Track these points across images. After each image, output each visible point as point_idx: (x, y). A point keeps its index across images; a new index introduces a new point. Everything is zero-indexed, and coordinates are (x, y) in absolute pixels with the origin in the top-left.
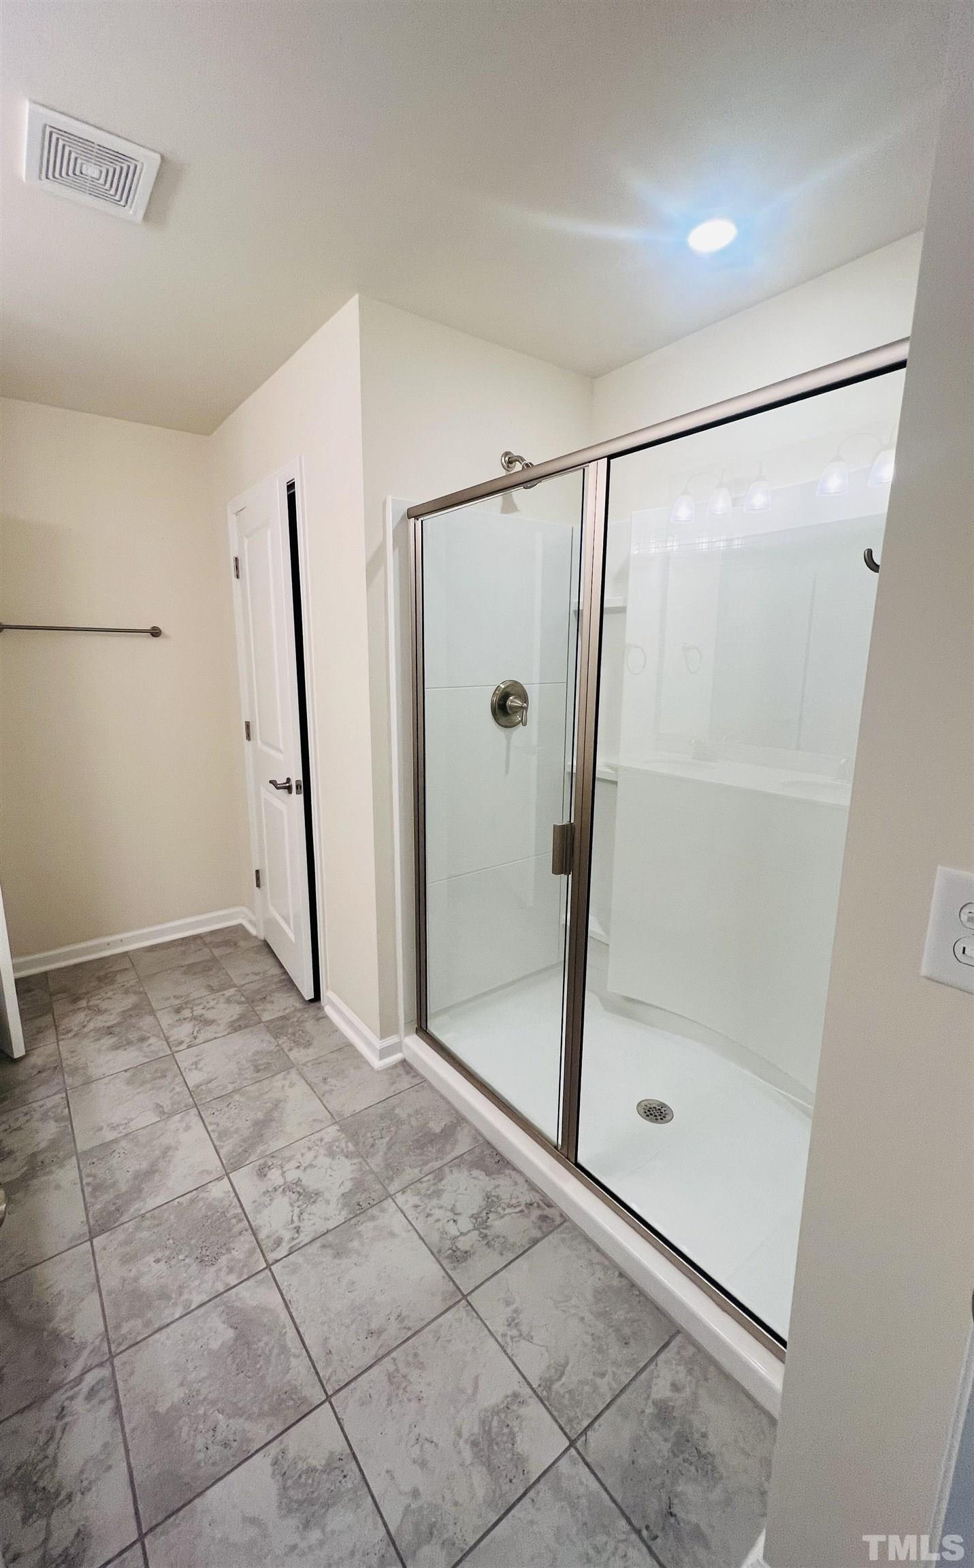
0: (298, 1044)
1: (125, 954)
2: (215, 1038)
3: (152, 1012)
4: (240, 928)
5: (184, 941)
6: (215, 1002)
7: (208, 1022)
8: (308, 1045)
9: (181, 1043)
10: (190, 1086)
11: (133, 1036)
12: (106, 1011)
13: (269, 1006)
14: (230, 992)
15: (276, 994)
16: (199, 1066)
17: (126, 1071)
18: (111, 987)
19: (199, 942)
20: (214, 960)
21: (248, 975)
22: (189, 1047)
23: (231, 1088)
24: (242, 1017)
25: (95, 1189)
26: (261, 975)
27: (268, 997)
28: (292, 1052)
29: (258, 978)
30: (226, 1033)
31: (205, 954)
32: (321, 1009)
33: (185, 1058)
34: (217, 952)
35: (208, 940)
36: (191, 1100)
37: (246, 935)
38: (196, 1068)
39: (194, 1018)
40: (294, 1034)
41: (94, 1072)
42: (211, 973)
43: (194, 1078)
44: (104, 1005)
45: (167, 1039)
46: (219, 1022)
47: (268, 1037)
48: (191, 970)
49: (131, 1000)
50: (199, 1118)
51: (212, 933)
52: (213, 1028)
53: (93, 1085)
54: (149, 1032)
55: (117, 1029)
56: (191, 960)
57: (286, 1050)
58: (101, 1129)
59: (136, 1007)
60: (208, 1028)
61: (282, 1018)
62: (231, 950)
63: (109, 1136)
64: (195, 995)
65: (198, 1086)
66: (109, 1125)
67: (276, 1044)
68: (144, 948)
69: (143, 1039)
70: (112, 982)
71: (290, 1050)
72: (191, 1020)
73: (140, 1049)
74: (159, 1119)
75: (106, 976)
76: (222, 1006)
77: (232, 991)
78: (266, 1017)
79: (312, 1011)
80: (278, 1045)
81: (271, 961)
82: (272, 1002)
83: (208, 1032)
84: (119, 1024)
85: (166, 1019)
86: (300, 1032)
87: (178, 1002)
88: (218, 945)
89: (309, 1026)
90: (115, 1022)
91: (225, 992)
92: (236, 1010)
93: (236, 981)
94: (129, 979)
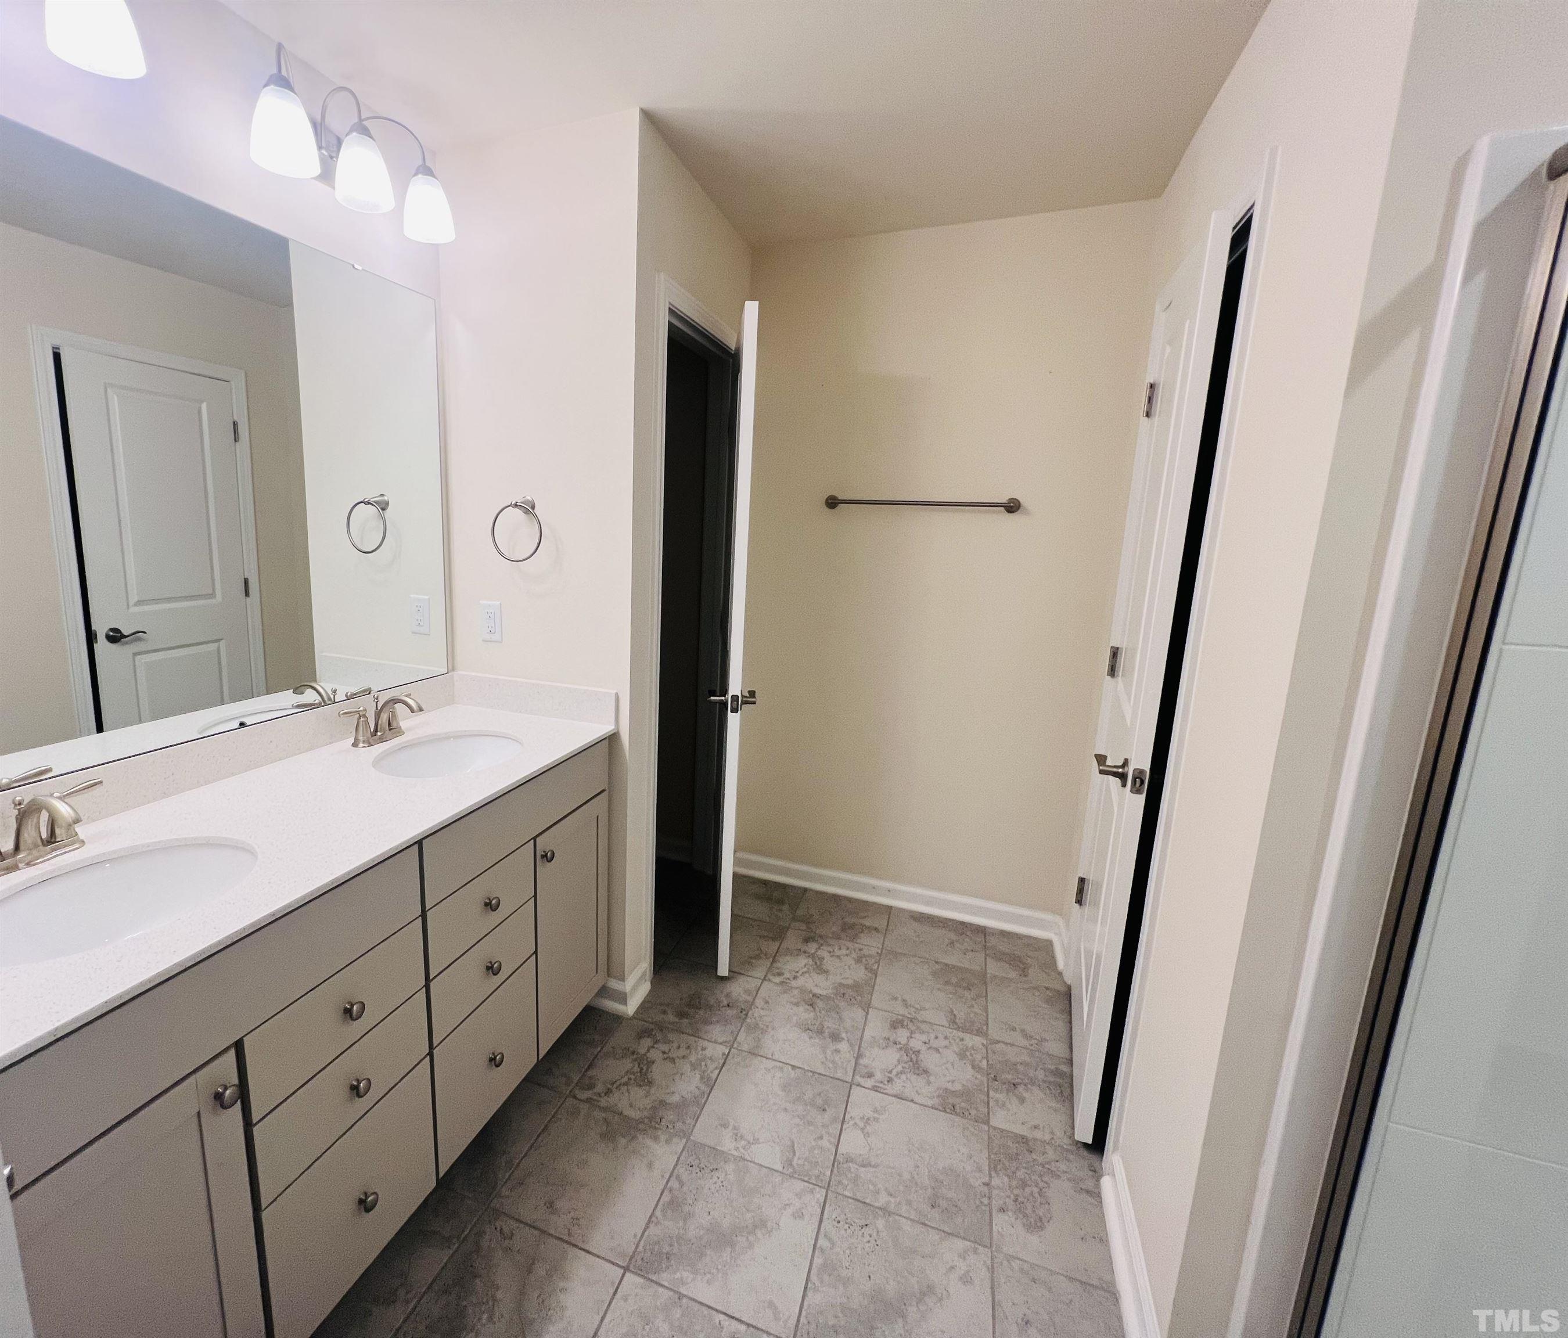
0: (1020, 1210)
1: (889, 909)
2: (912, 1101)
3: (867, 1007)
4: (1047, 946)
5: (962, 928)
6: (947, 1042)
7: (918, 1068)
8: (1037, 1225)
9: (870, 1075)
10: (840, 1151)
11: (830, 1024)
12: (826, 972)
13: (1014, 1104)
14: (974, 1041)
15: (1035, 1089)
16: (869, 1129)
17: (794, 1067)
18: (850, 945)
19: (980, 938)
20: (983, 977)
21: (1014, 1029)
22: (875, 1089)
23: (882, 1200)
24: (966, 1094)
25: (671, 1202)
26: (1033, 1042)
27: (1021, 1088)
28: (1000, 1215)
29: (1025, 1043)
30: (930, 1103)
31: (973, 962)
32: (1097, 1174)
33: (862, 1101)
34: (994, 968)
35: (992, 941)
36: (828, 1173)
37: (1050, 963)
38: (862, 1129)
39: (906, 1049)
40: (1024, 1185)
41: (769, 1045)
42: (967, 994)
43: (853, 1143)
44: (829, 963)
45: (859, 1056)
46: (932, 1079)
47: (983, 1159)
48: (945, 973)
49: (859, 974)
50: (819, 1211)
51: (1003, 933)
52: (919, 1082)
53: (756, 1061)
54: (847, 1033)
55: (820, 1004)
56: (952, 959)
57: (996, 1203)
58: (725, 1126)
59: (856, 987)
60: (913, 1078)
61: (1023, 1140)
62: (1013, 975)
63: (728, 1144)
64: (928, 1015)
65: (849, 1160)
66: (735, 1128)
67: (986, 1180)
68: (911, 912)
69: (835, 1037)
70: (853, 938)
71: (1002, 1210)
72: (901, 1049)
73: (824, 1049)
74: (780, 1169)
75: (852, 926)
76: (950, 1055)
77: (977, 1041)
78: (999, 1119)
79: (1079, 1165)
80: (987, 1184)
81: (1061, 1026)
82: (1022, 1100)
83: (909, 1084)
84: (827, 998)
85: (876, 1027)
86: (1036, 1190)
87: (903, 1011)
88: (1000, 957)
89: (1060, 1191)
90: (824, 993)
91: (967, 1037)
92: (961, 1076)
93: (994, 1031)
94: (870, 944)
